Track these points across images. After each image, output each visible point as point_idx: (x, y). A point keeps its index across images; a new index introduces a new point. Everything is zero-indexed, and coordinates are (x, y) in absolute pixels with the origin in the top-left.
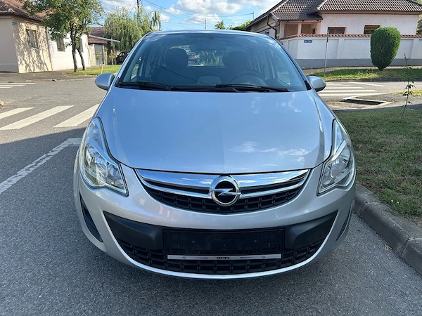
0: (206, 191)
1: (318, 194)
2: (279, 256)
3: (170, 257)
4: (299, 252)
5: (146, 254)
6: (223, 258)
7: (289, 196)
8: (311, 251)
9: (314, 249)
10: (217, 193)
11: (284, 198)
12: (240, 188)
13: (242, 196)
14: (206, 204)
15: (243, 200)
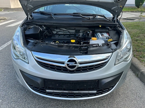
0: (63, 63)
1: (115, 65)
2: (95, 92)
3: (47, 91)
4: (104, 89)
5: (38, 88)
6: (71, 92)
7: (102, 66)
8: (110, 88)
9: (111, 88)
10: (68, 64)
11: (99, 67)
12: (79, 62)
13: (80, 66)
14: (63, 69)
15: (80, 68)
